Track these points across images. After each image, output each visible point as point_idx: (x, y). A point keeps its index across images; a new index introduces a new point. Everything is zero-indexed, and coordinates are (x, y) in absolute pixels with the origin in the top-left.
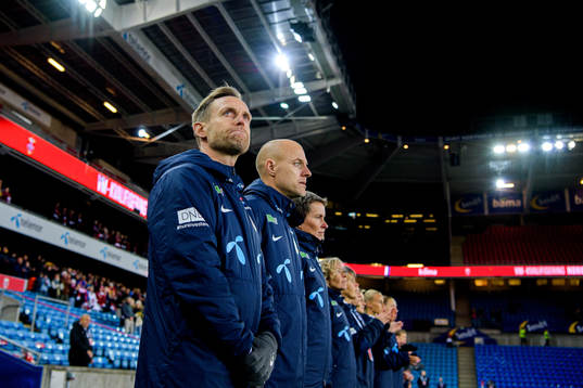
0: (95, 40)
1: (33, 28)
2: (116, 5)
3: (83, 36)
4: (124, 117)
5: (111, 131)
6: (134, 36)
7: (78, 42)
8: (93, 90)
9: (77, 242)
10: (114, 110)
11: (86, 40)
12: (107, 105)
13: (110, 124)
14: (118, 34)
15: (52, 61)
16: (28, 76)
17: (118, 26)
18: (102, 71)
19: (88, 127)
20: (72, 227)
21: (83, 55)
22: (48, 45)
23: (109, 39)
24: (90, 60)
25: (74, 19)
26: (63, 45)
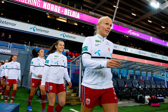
0: (157, 13)
1: (144, 15)
2: (161, 4)
3: (155, 13)
4: (167, 29)
5: (164, 33)
6: (167, 10)
7: (154, 15)
8: (159, 25)
9: (165, 58)
10: (164, 28)
11: (156, 14)
12: (162, 27)
13: (164, 31)
14: (163, 10)
15: (149, 21)
16: (144, 26)
17: (163, 9)
18: (160, 20)
19: (159, 33)
20: (163, 55)
21: (155, 17)
22: (147, 18)
23: (161, 12)
24: (157, 18)
25: (152, 10)
26: (150, 17)
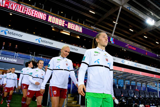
1: (141, 31)
2: (156, 22)
3: (150, 30)
5: (158, 48)
8: (154, 40)
10: (158, 43)
11: (151, 31)
12: (157, 42)
13: (157, 46)
14: (157, 27)
15: (145, 37)
18: (155, 36)
19: (153, 48)
21: (150, 34)
22: (143, 34)
23: (156, 29)
25: (148, 27)
26: (146, 33)
